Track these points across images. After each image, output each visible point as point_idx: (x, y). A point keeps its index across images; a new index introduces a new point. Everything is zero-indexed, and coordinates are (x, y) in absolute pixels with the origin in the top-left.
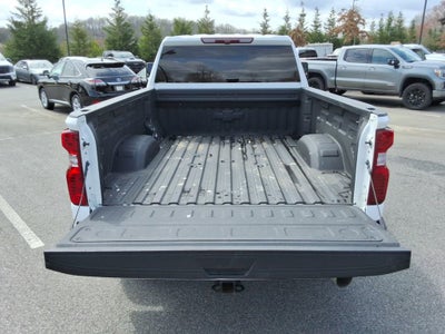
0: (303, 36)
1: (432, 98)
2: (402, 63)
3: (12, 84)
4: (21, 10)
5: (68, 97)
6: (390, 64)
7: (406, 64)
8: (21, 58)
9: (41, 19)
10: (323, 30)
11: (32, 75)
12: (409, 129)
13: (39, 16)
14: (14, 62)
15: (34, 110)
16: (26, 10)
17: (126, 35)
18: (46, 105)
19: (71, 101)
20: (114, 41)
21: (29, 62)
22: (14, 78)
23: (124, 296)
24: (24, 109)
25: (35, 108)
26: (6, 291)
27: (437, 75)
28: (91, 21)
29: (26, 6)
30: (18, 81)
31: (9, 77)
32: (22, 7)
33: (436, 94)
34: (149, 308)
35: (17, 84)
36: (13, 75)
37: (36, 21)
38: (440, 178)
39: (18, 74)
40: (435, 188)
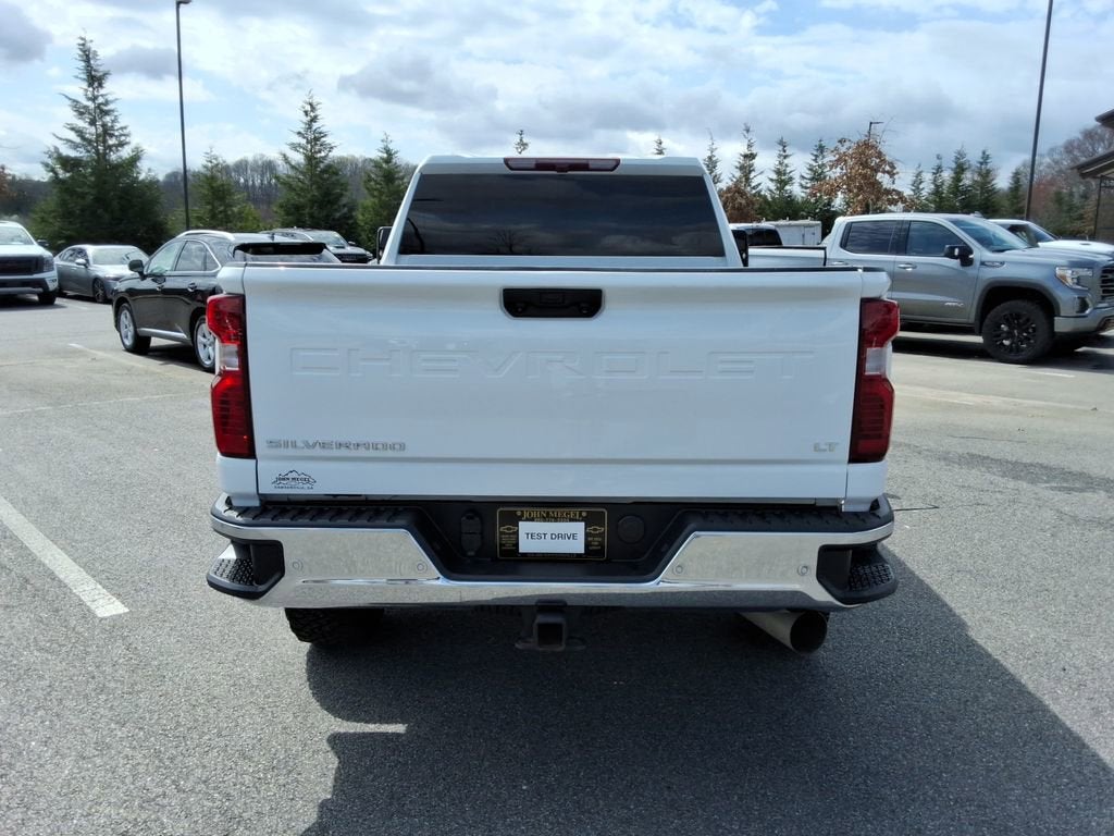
0: (750, 203)
1: (1052, 333)
2: (979, 253)
3: (47, 300)
4: (80, 133)
5: (185, 321)
6: (950, 255)
7: (988, 255)
8: (71, 241)
9: (126, 153)
10: (797, 190)
11: (96, 280)
12: (996, 401)
13: (122, 144)
14: (56, 249)
15: (100, 354)
16: (91, 131)
17: (327, 193)
18: (128, 342)
19: (192, 331)
20: (298, 208)
21: (90, 249)
22: (52, 286)
23: (315, 705)
24: (75, 352)
25: (104, 349)
26: (40, 694)
27: (1061, 280)
28: (241, 167)
29: (93, 123)
30: (60, 293)
31: (41, 283)
32: (82, 124)
33: (1062, 325)
34: (371, 728)
35: (58, 301)
36: (50, 278)
37: (113, 157)
38: (1062, 496)
39: (64, 277)
40: (1049, 515)
